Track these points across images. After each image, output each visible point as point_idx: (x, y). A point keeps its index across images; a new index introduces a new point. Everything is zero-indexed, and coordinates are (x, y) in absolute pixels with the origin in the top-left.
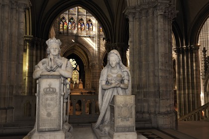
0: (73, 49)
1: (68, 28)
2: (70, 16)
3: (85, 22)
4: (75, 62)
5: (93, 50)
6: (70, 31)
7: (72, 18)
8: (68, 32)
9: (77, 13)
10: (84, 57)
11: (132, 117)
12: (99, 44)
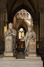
0: (22, 24)
1: (20, 17)
2: (21, 12)
3: (26, 14)
4: (23, 29)
5: (29, 24)
6: (21, 18)
7: (21, 13)
8: (20, 19)
9: (23, 11)
10: (26, 27)
11: (35, 49)
12: (31, 22)
